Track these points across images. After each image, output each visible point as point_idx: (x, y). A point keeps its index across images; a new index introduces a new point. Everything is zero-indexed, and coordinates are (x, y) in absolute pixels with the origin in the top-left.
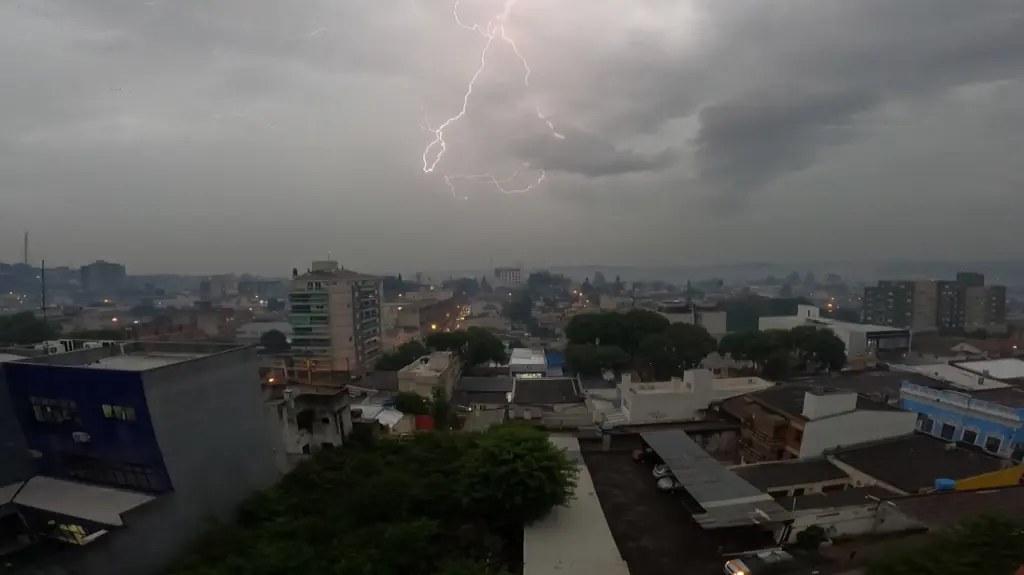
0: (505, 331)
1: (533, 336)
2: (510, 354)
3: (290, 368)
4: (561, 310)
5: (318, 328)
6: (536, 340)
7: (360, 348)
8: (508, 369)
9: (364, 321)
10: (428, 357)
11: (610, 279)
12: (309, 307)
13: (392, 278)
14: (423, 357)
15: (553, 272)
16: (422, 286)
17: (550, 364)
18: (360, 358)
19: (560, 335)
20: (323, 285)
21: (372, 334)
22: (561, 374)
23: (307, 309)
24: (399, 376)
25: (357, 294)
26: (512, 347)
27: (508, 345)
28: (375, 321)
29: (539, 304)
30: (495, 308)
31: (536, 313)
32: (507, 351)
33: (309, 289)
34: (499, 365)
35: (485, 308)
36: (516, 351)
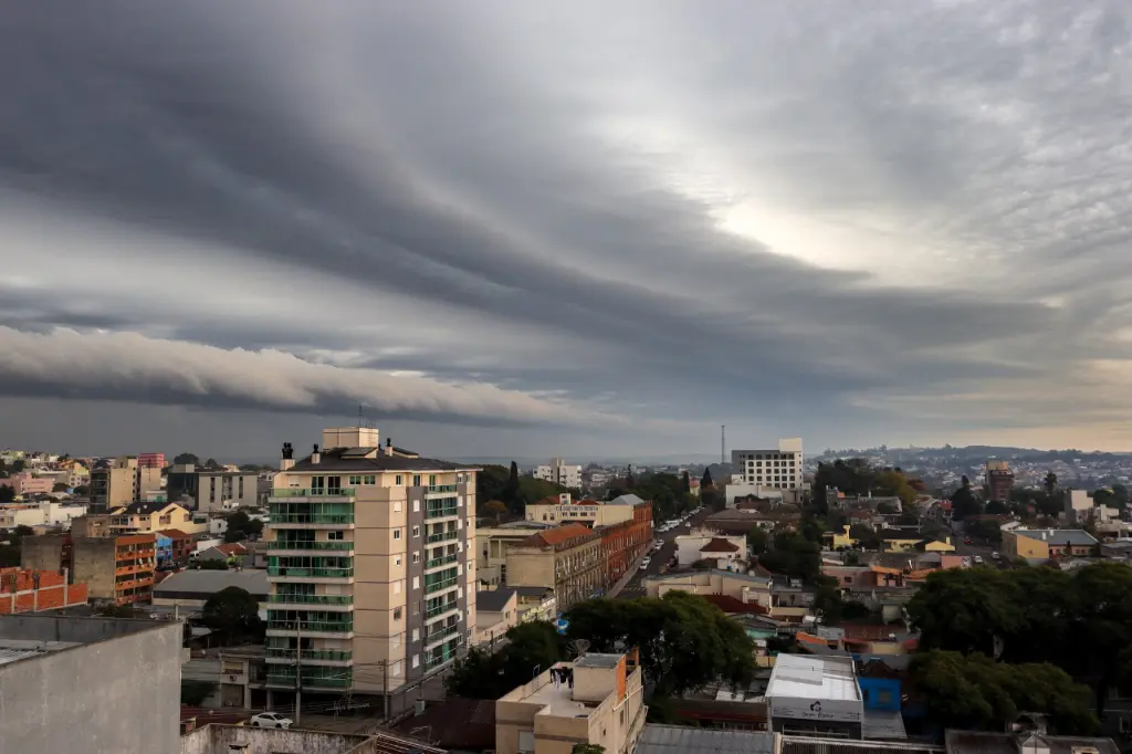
0: (754, 607)
1: (824, 624)
2: (770, 669)
3: (256, 686)
4: (897, 560)
5: (329, 585)
6: (836, 634)
7: (416, 636)
8: (763, 707)
9: (430, 571)
10: (568, 665)
11: (1031, 479)
12: (311, 533)
13: (500, 469)
14: (558, 665)
15: (878, 462)
16: (565, 490)
17: (871, 703)
18: (416, 663)
19: (897, 623)
20: (345, 484)
21: (446, 602)
22: (903, 735)
23: (307, 539)
24: (499, 715)
25: (417, 506)
26: (775, 647)
27: (763, 644)
28: (454, 570)
29: (843, 540)
30: (733, 548)
31: (831, 565)
32: (761, 659)
33: (314, 492)
34: (740, 698)
35: (705, 549)
36: (783, 660)
